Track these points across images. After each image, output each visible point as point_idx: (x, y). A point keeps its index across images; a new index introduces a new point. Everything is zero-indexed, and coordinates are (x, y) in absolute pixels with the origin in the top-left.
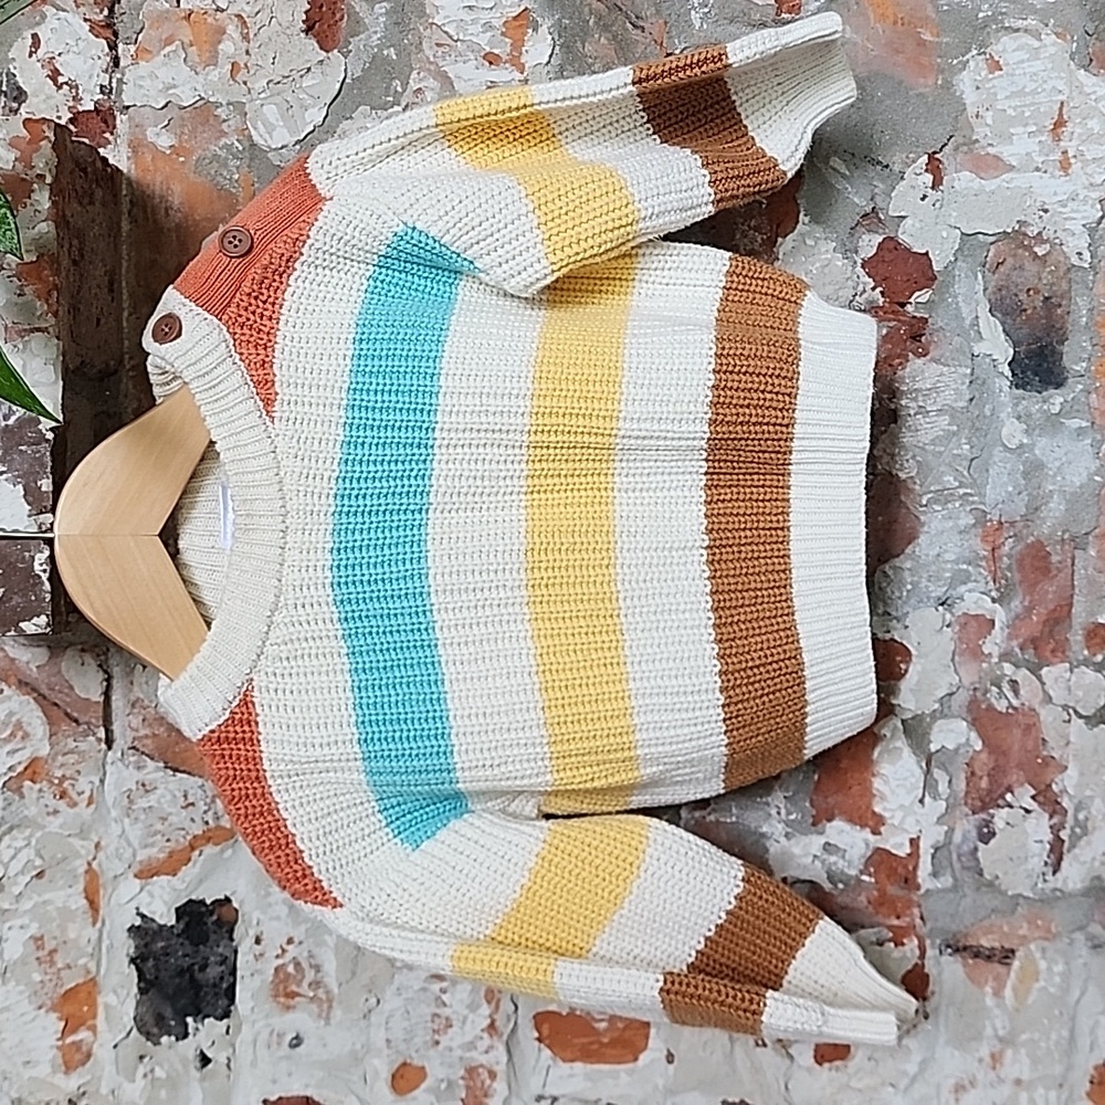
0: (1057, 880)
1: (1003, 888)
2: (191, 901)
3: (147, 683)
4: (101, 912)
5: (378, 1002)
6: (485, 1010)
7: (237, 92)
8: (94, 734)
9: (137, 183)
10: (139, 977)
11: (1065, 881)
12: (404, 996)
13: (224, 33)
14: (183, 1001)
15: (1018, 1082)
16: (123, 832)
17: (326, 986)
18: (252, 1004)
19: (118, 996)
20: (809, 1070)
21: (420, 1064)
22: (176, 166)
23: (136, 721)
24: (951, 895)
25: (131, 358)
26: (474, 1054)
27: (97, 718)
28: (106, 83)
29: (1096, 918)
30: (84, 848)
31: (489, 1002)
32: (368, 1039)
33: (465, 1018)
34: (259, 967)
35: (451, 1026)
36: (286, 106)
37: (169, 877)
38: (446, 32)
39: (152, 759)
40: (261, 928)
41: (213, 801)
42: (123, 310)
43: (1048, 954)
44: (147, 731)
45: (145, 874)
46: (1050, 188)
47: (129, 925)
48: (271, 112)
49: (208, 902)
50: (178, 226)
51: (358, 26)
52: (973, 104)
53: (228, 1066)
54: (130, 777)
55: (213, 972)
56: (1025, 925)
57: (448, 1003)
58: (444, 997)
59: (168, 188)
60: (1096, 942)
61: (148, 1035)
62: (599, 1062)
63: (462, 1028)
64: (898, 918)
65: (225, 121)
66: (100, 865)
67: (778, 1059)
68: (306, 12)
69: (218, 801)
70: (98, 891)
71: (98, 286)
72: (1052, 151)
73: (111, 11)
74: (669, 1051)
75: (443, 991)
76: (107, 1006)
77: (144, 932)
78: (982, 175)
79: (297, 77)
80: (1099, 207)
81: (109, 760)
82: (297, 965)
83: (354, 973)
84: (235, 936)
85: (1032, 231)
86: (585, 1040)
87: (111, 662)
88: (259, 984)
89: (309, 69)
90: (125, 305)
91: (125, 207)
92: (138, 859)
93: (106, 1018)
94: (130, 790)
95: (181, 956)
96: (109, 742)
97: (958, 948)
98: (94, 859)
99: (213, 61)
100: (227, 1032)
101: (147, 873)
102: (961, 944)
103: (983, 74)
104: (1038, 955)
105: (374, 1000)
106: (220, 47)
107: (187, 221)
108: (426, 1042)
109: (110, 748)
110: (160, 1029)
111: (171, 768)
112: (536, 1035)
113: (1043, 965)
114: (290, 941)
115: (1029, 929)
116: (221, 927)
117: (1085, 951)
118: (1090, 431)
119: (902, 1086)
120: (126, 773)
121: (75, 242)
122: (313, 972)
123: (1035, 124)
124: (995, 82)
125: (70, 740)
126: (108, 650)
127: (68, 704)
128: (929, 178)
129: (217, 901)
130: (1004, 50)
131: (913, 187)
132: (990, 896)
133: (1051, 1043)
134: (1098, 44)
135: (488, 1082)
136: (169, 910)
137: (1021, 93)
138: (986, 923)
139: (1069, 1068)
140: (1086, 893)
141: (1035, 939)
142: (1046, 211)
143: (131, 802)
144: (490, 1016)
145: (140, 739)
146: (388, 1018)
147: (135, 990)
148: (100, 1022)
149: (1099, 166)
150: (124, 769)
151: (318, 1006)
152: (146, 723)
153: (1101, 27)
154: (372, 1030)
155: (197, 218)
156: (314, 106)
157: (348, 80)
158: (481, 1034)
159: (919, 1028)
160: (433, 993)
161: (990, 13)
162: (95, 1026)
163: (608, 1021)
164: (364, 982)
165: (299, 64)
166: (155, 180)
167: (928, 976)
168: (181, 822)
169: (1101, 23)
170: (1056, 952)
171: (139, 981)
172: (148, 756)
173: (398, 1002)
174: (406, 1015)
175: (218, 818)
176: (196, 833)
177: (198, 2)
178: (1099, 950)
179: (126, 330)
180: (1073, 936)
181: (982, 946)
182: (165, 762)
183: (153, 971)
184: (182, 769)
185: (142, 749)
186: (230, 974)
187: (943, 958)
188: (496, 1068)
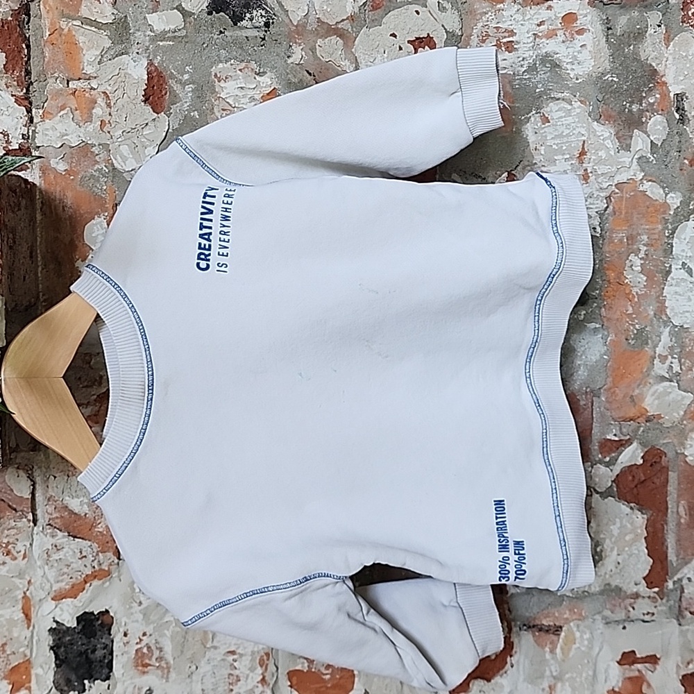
2: (85, 613)
3: (57, 486)
4: (32, 621)
5: (197, 668)
6: (260, 670)
7: (105, 139)
8: (26, 517)
9: (46, 193)
10: (56, 657)
11: (589, 587)
13: (96, 103)
14: (82, 671)
16: (44, 573)
17: (166, 660)
18: (123, 671)
19: (43, 669)
22: (69, 182)
23: (51, 509)
24: (526, 596)
25: (43, 295)
27: (28, 508)
28: (26, 133)
29: (608, 607)
30: (21, 584)
31: (261, 666)
32: (191, 690)
33: (248, 676)
34: (126, 649)
35: (239, 680)
36: (134, 146)
37: (72, 599)
38: (228, 102)
39: (61, 531)
40: (127, 628)
41: (97, 555)
42: (38, 266)
43: (581, 628)
44: (58, 515)
45: (58, 598)
47: (49, 628)
48: (125, 149)
49: (96, 613)
50: (70, 217)
51: (175, 99)
52: (533, 142)
54: (48, 542)
55: (100, 653)
56: (567, 612)
57: (237, 667)
58: (235, 664)
59: (64, 195)
60: (608, 620)
61: (62, 691)
63: (246, 681)
65: (97, 155)
66: (31, 593)
68: (144, 90)
69: (100, 554)
70: (30, 609)
71: (24, 257)
72: (579, 169)
73: (28, 90)
74: (366, 690)
75: (235, 661)
76: (37, 675)
77: (58, 631)
79: (140, 129)
80: (605, 201)
81: (35, 532)
82: (149, 648)
83: (182, 652)
84: (112, 633)
86: (318, 686)
87: (34, 474)
88: (126, 660)
89: (147, 124)
90: (40, 264)
91: (38, 206)
92: (54, 589)
93: (37, 682)
94: (49, 549)
95: (80, 644)
96: (35, 521)
98: (28, 590)
99: (89, 119)
100: (109, 688)
101: (59, 597)
102: (531, 625)
103: (539, 124)
104: (575, 629)
105: (195, 667)
106: (94, 111)
107: (76, 213)
108: (225, 690)
109: (35, 525)
110: (69, 687)
111: (72, 536)
112: (289, 683)
113: (578, 634)
114: (144, 634)
115: (570, 614)
116: (103, 627)
117: (601, 626)
118: (601, 330)
120: (45, 539)
121: (11, 236)
122: (158, 652)
123: (569, 154)
124: (546, 129)
125: (12, 521)
126: (33, 467)
127: (10, 500)
129: (100, 612)
130: (551, 111)
132: (548, 596)
133: (583, 679)
134: (605, 107)
136: (73, 618)
137: (561, 136)
138: (546, 612)
139: (593, 692)
140: (602, 593)
141: (573, 620)
143: (49, 556)
144: (262, 674)
145: (53, 519)
146: (203, 677)
147: (54, 665)
148: (33, 684)
149: (605, 178)
150: (44, 537)
151: (162, 671)
152: (56, 510)
153: (606, 96)
154: (194, 684)
155: (82, 212)
156: (150, 146)
157: (170, 130)
158: (257, 684)
159: (508, 672)
160: (229, 662)
161: (543, 89)
162: (30, 687)
163: (331, 674)
164: (188, 657)
165: (141, 121)
166: (56, 190)
167: (513, 643)
168: (79, 567)
169: (606, 94)
170: (585, 627)
171: (56, 660)
172: (58, 529)
173: (208, 668)
174: (213, 675)
175: (100, 564)
176: (88, 573)
177: (80, 84)
178: (610, 625)
179: (40, 279)
180: (595, 617)
181: (543, 625)
182: (68, 533)
183: (64, 654)
184: (78, 536)
185: (54, 525)
186: (109, 654)
187: (522, 632)
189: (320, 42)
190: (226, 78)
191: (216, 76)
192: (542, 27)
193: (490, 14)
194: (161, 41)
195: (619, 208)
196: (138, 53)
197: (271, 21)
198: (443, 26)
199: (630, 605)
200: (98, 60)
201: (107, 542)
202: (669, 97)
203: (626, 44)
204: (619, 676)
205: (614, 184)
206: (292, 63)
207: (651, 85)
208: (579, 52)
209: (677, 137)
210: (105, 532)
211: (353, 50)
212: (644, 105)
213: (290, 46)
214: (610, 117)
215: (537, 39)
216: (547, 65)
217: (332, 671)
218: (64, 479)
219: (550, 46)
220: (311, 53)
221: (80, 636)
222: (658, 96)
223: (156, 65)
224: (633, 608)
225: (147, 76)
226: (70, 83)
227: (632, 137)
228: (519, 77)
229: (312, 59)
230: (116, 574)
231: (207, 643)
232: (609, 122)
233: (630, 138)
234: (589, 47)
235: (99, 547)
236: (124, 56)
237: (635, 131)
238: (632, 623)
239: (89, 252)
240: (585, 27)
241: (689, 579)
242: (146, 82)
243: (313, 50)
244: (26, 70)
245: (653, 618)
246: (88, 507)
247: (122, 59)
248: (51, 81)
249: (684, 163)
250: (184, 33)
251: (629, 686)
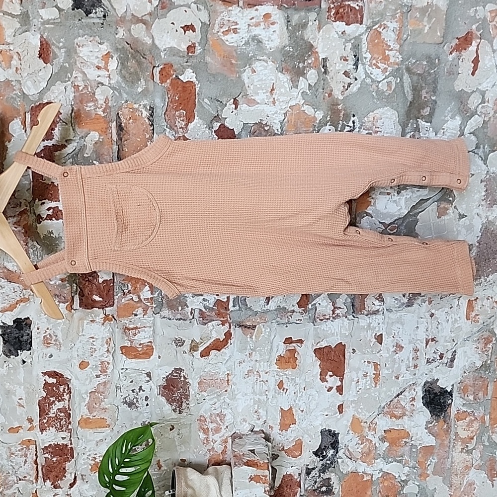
0: (268, 307)
1: (253, 309)
2: (17, 318)
5: (75, 345)
7: (18, 77)
11: (270, 307)
13: (13, 58)
14: (17, 346)
15: (256, 361)
17: (59, 341)
18: (37, 346)
20: (198, 359)
21: (87, 361)
24: (238, 312)
26: (103, 358)
29: (279, 316)
31: (107, 344)
32: (72, 355)
33: (100, 348)
34: (39, 336)
35: (96, 351)
36: (34, 81)
37: (10, 312)
38: (84, 59)
39: (3, 279)
40: (39, 325)
41: (22, 291)
43: (265, 327)
46: (269, 109)
48: (29, 83)
51: (56, 56)
52: (247, 83)
53: (31, 363)
55: (25, 338)
56: (259, 319)
58: (94, 343)
60: (279, 323)
61: (7, 356)
62: (139, 359)
63: (99, 351)
64: (223, 318)
65: (14, 86)
67: (190, 357)
68: (39, 51)
69: (24, 290)
72: (270, 98)
74: (159, 355)
75: (94, 341)
77: (4, 327)
78: (250, 105)
80: (283, 115)
82: (50, 335)
83: (67, 337)
84: (31, 328)
85: (264, 122)
86: (135, 353)
88: (39, 341)
89: (41, 70)
92: (1, 307)
95: (16, 333)
99: (10, 67)
100: (30, 354)
101: (4, 311)
102: (241, 325)
103: (250, 74)
104: (262, 327)
105: (73, 345)
106: (12, 62)
107: (4, 117)
108: (89, 355)
110: (10, 354)
111: (9, 281)
112: (121, 352)
113: (263, 329)
114: (48, 329)
116: (27, 325)
117: (275, 325)
119: (224, 363)
122: (55, 337)
123: (266, 90)
124: (254, 76)
128: (234, 106)
129: (25, 318)
130: (257, 66)
131: (229, 109)
132: (249, 311)
133: (266, 350)
134: (285, 64)
135: (107, 365)
136: (11, 321)
137: (261, 80)
138: (248, 319)
139: (270, 356)
140: (276, 310)
141: (261, 323)
142: (268, 116)
144: (107, 348)
146: (77, 349)
147: (2, 343)
149: (284, 103)
151: (57, 346)
154: (73, 352)
155: (7, 116)
156: (43, 81)
157: (53, 73)
158: (105, 353)
159: (229, 347)
160: (90, 342)
161: (252, 55)
163: (142, 348)
164: (70, 340)
165: (37, 68)
167: (231, 333)
168: (13, 297)
169: (286, 58)
170: (267, 326)
171: (3, 341)
173: (81, 344)
174: (83, 348)
175: (24, 295)
176: (18, 299)
177: (4, 47)
178: (280, 325)
180: (272, 321)
181: (247, 325)
182: (7, 280)
183: (7, 338)
184: (12, 281)
186: (30, 338)
187: (236, 328)
188: (109, 362)
189: (133, 26)
190: (83, 45)
191: (77, 44)
192: (252, 20)
193: (225, 12)
194: (47, 24)
195: (291, 119)
196: (35, 31)
197: (107, 14)
198: (199, 19)
199: (290, 315)
200: (13, 35)
202: (319, 60)
203: (297, 30)
204: (283, 349)
205: (288, 107)
206: (118, 38)
207: (310, 53)
208: (272, 35)
209: (322, 81)
211: (151, 31)
212: (306, 64)
213: (117, 28)
214: (288, 70)
215: (250, 27)
216: (255, 41)
217: (142, 346)
218: (3, 253)
219: (256, 31)
220: (128, 33)
221: (15, 329)
222: (313, 59)
223: (45, 37)
224: (292, 317)
225: (40, 44)
227: (299, 81)
228: (240, 48)
229: (129, 35)
230: (33, 300)
231: (79, 333)
232: (287, 73)
233: (297, 82)
234: (277, 32)
235: (23, 287)
236: (27, 32)
237: (301, 78)
238: (290, 324)
239: (12, 138)
240: (276, 21)
241: (319, 304)
242: (40, 47)
243: (129, 30)
245: (301, 322)
246: (17, 267)
247: (26, 34)
249: (325, 96)
250: (59, 20)
251: (289, 353)
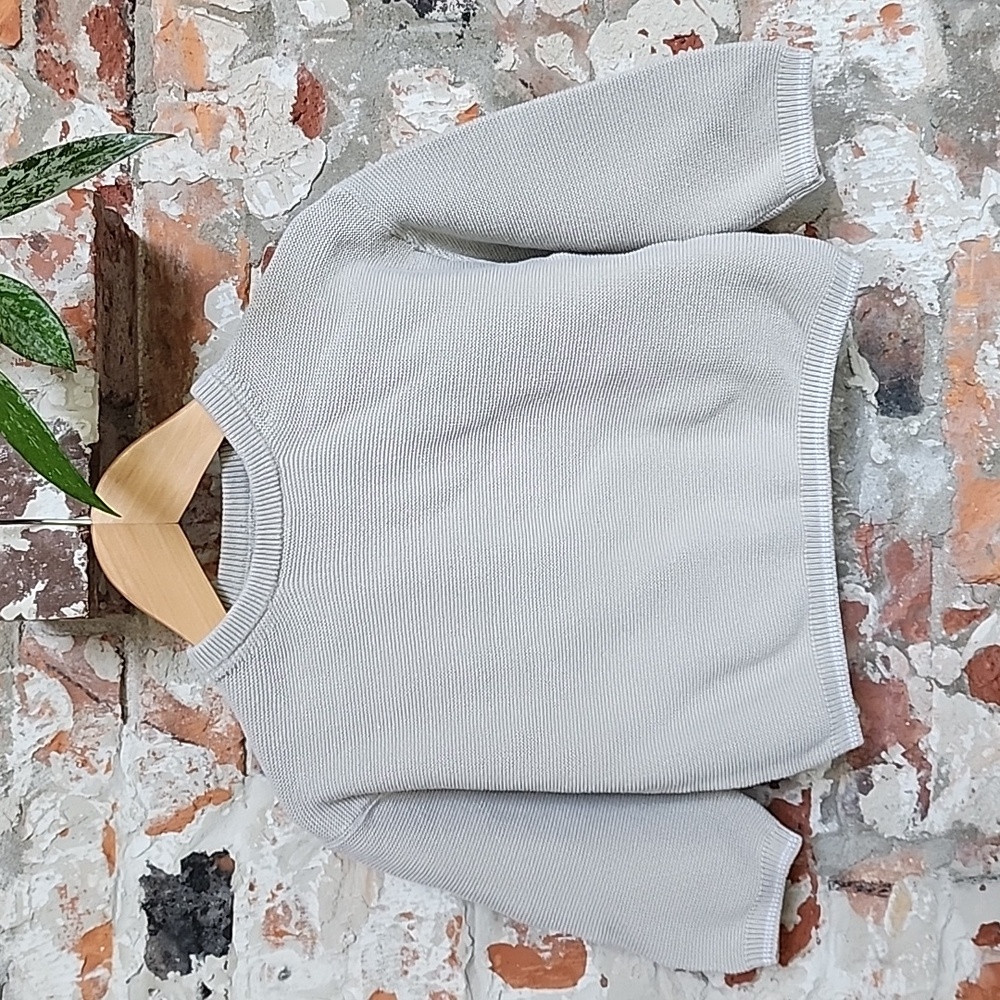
0: (925, 824)
1: (880, 831)
2: (194, 854)
3: (158, 666)
4: (116, 865)
5: (355, 938)
6: (447, 943)
7: (236, 172)
8: (112, 710)
9: (152, 247)
10: (149, 920)
11: (931, 825)
12: (377, 932)
13: (225, 122)
14: (187, 941)
15: (897, 996)
16: (136, 794)
17: (310, 925)
18: (246, 943)
19: (130, 938)
20: (721, 990)
21: (391, 992)
22: (184, 232)
23: (148, 699)
24: (838, 838)
25: (144, 392)
26: (438, 982)
27: (114, 697)
28: (125, 163)
29: (958, 856)
30: (102, 808)
31: (450, 937)
32: (347, 971)
33: (430, 950)
34: (252, 910)
35: (418, 958)
36: (277, 182)
37: (176, 834)
38: (410, 123)
39: (162, 731)
40: (254, 877)
41: (214, 767)
42: (139, 351)
43: (919, 887)
44: (158, 707)
45: (155, 831)
46: (905, 251)
47: (141, 875)
48: (264, 187)
49: (209, 854)
50: (185, 282)
51: (336, 117)
52: (842, 182)
53: (226, 997)
54: (143, 747)
55: (213, 915)
56: (899, 863)
57: (415, 938)
58: (411, 933)
59: (177, 250)
60: (958, 876)
61: (157, 971)
62: (543, 987)
63: (427, 959)
65: (225, 194)
66: (116, 823)
67: (695, 981)
68: (293, 106)
69: (218, 766)
70: (114, 846)
71: (122, 330)
72: (907, 221)
73: (130, 103)
74: (602, 976)
75: (411, 928)
76: (120, 944)
77: (153, 881)
78: (850, 240)
79: (286, 158)
80: (945, 266)
81: (124, 733)
82: (286, 907)
83: (334, 914)
84: (232, 883)
85: (891, 286)
86: (531, 968)
87: (126, 648)
88: (252, 925)
89: (296, 152)
90: (140, 347)
92: (149, 818)
93: (120, 957)
94: (143, 759)
95: (186, 900)
96: (124, 717)
97: (844, 884)
98: (111, 818)
99: (215, 145)
100: (225, 967)
101: (157, 830)
102: (846, 881)
103: (850, 158)
104: (910, 888)
105: (352, 936)
106: (222, 133)
107: (193, 277)
108: (396, 972)
110: (167, 965)
111: (177, 739)
112: (490, 964)
113: (915, 896)
114: (279, 887)
115: (902, 866)
116: (220, 876)
117: (949, 885)
118: (943, 449)
120: (139, 743)
121: (107, 292)
122: (299, 913)
123: (893, 199)
124: (859, 165)
125: (91, 716)
126: (124, 638)
127: (89, 685)
129: (216, 853)
130: (866, 140)
132: (869, 838)
133: (923, 963)
134: (942, 135)
136: (175, 862)
137: (881, 174)
138: (865, 862)
139: (938, 984)
140: (949, 835)
141: (907, 875)
142: (903, 270)
143: (143, 768)
144: (451, 949)
145: (151, 714)
146: (364, 952)
147: (146, 932)
148: (115, 960)
149: (945, 233)
150: (137, 740)
151: (304, 943)
152: (157, 700)
153: (945, 121)
154: (350, 963)
155: (202, 274)
156: (300, 183)
157: (328, 162)
158: (443, 964)
159: (813, 951)
160: (403, 930)
161: (854, 109)
162: (111, 964)
163: (551, 951)
164: (343, 922)
165: (288, 148)
166: (167, 244)
167: (819, 907)
168: (186, 785)
169: (944, 117)
170: (925, 885)
171: (149, 924)
172: (157, 728)
173: (373, 938)
174: (379, 949)
175: (218, 781)
176: (199, 794)
177: (202, 97)
178: (961, 883)
179: (141, 368)
180: (939, 872)
181: (864, 881)
182: (173, 734)
183: (161, 915)
184: (187, 739)
185: (152, 723)
186: (227, 917)
187: (832, 892)
188: (456, 994)
189: (540, 40)
190: (408, 89)
191: (393, 86)
192: (852, 23)
193: (779, 4)
194: (318, 37)
195: (966, 276)
196: (285, 54)
197: (472, 12)
198: (713, 20)
199: (991, 853)
200: (230, 63)
201: (229, 749)
203: (971, 48)
204: (975, 961)
205: (957, 243)
206: (501, 70)
208: (906, 58)
210: (225, 734)
211: (587, 52)
212: (998, 132)
213: (498, 46)
214: (950, 149)
215: (846, 40)
216: (860, 76)
217: (554, 946)
218: (168, 653)
219: (864, 50)
220: (527, 56)
221: (186, 888)
223: (310, 70)
224: (996, 859)
225: (296, 87)
226: (189, 95)
227: (981, 177)
228: (821, 92)
229: (528, 63)
230: (241, 796)
231: (370, 900)
232: (949, 156)
233: (978, 179)
234: (919, 52)
235: (216, 756)
236: (265, 58)
237: (986, 168)
238: (994, 881)
239: (210, 331)
240: (913, 24)
242: (296, 95)
243: (530, 51)
244: (128, 75)
246: (203, 696)
247: (262, 62)
248: (162, 92)
250: (349, 27)
251: (991, 976)
